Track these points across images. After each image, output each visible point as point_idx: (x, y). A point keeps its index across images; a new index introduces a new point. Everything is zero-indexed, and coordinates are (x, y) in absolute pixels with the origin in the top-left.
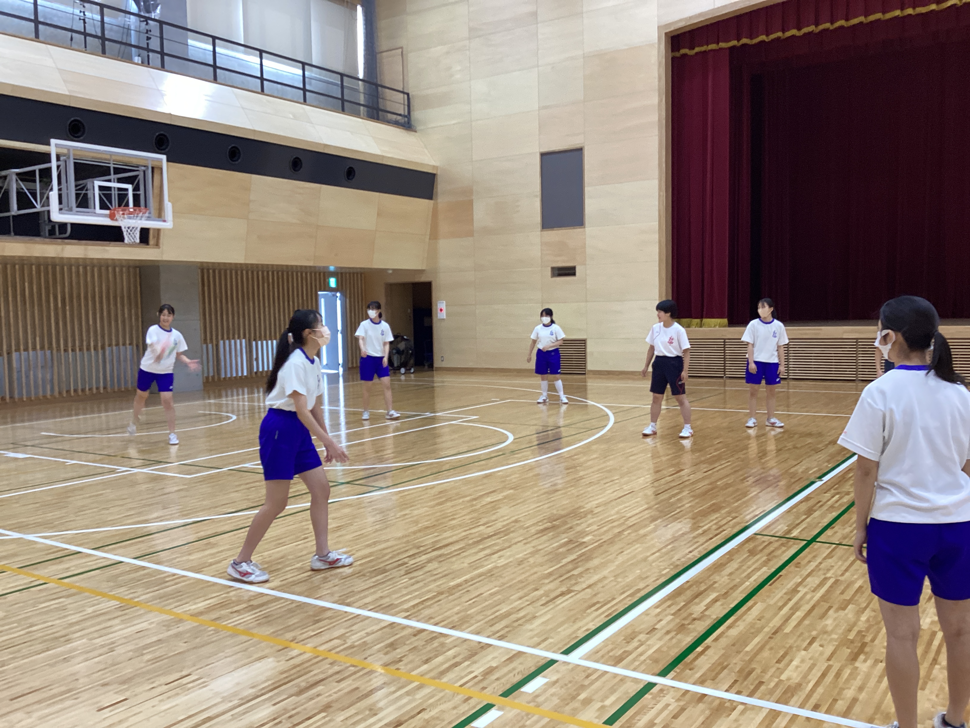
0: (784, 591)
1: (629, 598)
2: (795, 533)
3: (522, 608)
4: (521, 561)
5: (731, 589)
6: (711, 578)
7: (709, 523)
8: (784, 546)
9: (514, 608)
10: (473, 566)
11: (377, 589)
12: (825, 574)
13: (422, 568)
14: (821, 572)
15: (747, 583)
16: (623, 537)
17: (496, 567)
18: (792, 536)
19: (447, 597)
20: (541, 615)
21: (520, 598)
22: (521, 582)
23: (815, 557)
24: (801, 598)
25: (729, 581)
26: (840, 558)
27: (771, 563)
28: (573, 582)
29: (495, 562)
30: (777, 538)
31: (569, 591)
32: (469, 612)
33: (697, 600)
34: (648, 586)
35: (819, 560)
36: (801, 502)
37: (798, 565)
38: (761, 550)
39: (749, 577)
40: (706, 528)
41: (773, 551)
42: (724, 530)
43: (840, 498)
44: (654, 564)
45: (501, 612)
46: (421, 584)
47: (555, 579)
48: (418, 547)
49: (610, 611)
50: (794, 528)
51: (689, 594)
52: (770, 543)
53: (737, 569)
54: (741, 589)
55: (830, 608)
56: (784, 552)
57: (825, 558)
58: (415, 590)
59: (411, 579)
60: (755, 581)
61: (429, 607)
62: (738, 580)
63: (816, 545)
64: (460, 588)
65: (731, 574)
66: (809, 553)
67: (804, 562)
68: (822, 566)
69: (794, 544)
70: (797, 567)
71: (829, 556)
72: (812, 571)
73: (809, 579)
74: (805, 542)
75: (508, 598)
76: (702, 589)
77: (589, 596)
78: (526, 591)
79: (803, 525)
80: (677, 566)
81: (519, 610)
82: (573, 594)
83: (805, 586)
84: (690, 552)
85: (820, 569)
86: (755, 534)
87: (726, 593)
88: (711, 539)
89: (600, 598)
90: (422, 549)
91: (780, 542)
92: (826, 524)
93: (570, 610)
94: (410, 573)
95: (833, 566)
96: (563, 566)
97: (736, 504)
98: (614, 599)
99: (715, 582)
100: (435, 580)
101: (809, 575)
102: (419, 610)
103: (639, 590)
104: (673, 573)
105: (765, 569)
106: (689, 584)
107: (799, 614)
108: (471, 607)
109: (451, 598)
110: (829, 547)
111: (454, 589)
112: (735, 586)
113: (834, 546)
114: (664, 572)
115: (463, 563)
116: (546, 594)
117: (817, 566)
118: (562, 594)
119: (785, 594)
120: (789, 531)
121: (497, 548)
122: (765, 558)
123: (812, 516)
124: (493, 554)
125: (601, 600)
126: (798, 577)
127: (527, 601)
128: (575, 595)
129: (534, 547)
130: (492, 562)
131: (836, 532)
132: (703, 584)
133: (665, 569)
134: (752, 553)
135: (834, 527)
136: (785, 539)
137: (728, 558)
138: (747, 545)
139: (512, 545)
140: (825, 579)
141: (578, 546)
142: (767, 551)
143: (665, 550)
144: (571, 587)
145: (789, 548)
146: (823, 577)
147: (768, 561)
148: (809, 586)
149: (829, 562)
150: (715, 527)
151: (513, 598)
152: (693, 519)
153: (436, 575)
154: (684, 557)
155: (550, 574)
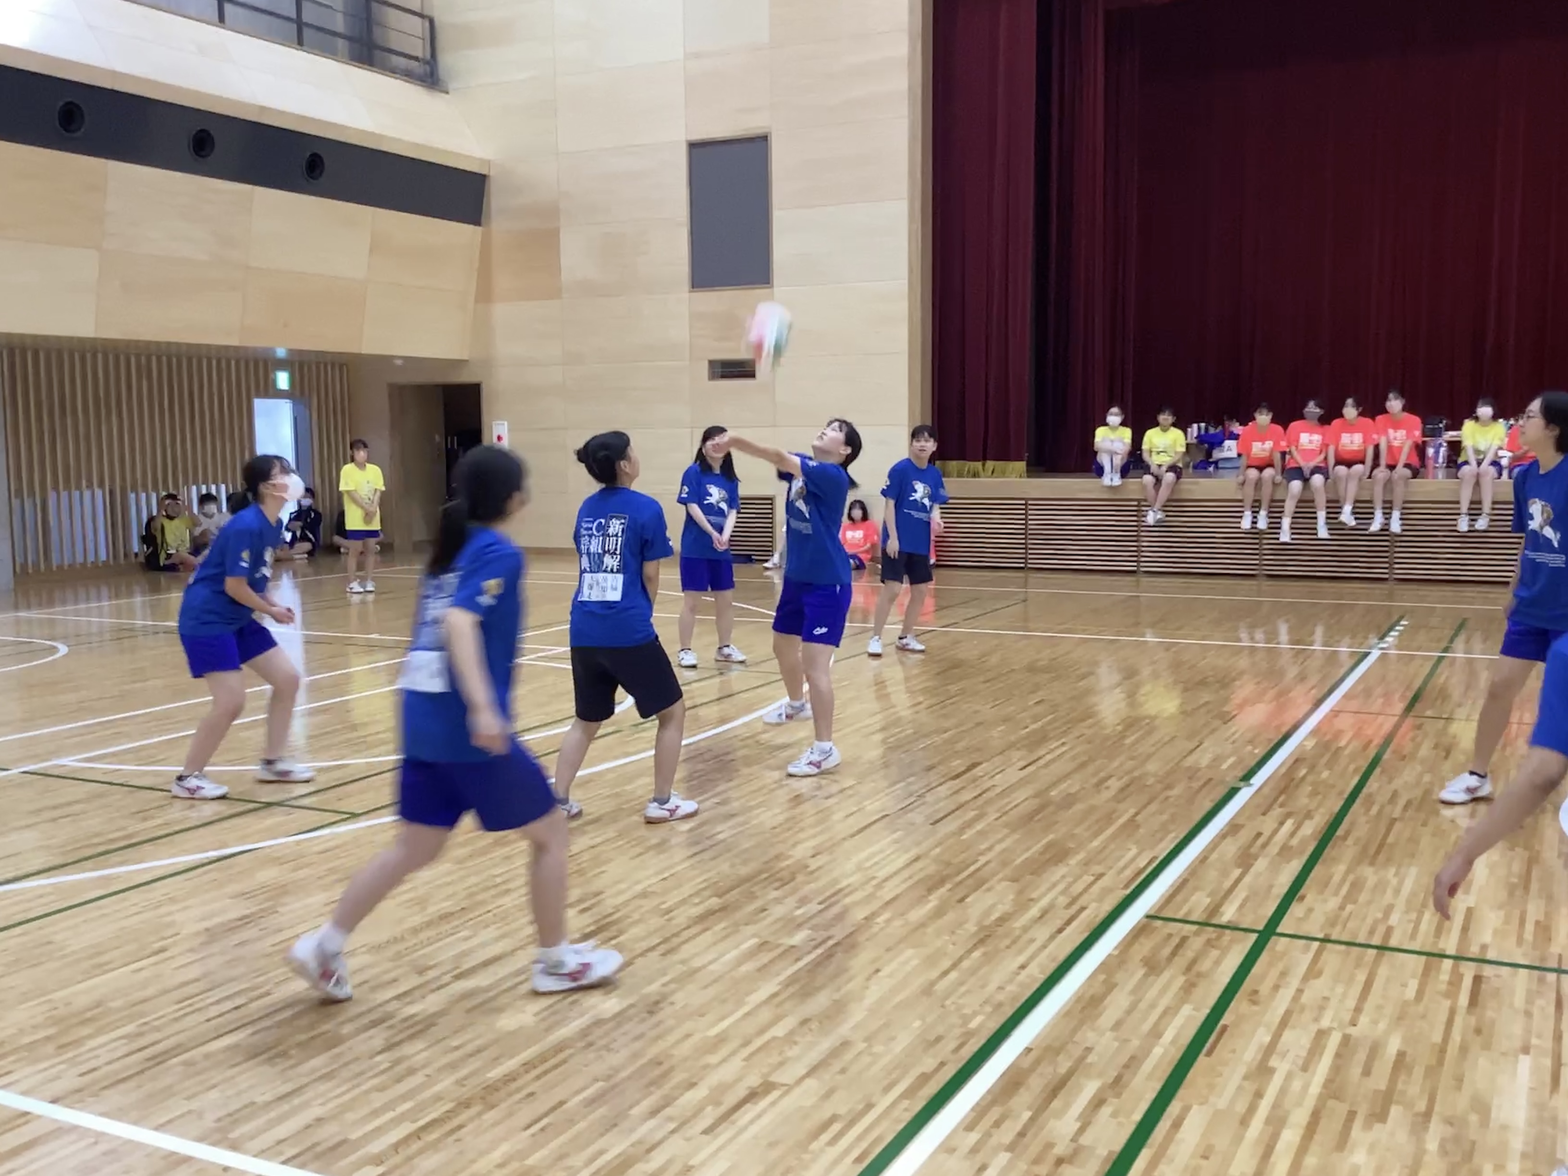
0: (1242, 1070)
1: (906, 1103)
2: (1228, 914)
3: (660, 1141)
4: (657, 1003)
5: (1126, 1066)
6: (1078, 1039)
7: (1050, 889)
8: (1214, 947)
9: (640, 1142)
10: (546, 1024)
11: (311, 1095)
12: (1316, 1020)
13: (427, 1029)
14: (1307, 1016)
15: (1158, 1051)
16: (875, 929)
17: (599, 1024)
18: (1224, 919)
20: (703, 1164)
21: (654, 1113)
22: (655, 1063)
23: (1283, 974)
24: (1283, 1091)
25: (1116, 1044)
26: (1337, 978)
27: (1198, 993)
28: (775, 1059)
29: (595, 1007)
30: (1195, 928)
31: (767, 1087)
32: (530, 1161)
33: (1056, 1104)
34: (942, 1064)
35: (1294, 982)
36: (1223, 836)
37: (1254, 997)
38: (1169, 960)
39: (1156, 1033)
40: (1044, 902)
41: (1194, 962)
42: (1083, 909)
43: (1298, 827)
44: (948, 1002)
45: (608, 1157)
46: (420, 1078)
47: (733, 1053)
48: (421, 972)
49: (864, 1145)
50: (1223, 899)
51: (1036, 1084)
52: (1184, 940)
53: (1129, 1012)
54: (1147, 1066)
55: (1351, 1116)
56: (1217, 962)
57: (1306, 978)
58: (404, 1098)
59: (394, 1064)
60: (1173, 1042)
61: (434, 1146)
62: (1136, 1043)
63: (1279, 944)
64: (514, 1086)
65: (1117, 1025)
66: (1271, 965)
67: (1265, 989)
68: (1305, 999)
69: (1232, 941)
70: (1255, 1003)
71: (1313, 972)
72: (1288, 1014)
73: (1288, 1036)
74: (1256, 935)
75: (623, 1114)
76: (1063, 1070)
77: (813, 1101)
78: (665, 1090)
79: (1240, 894)
80: (1000, 1005)
81: (650, 1151)
82: (775, 1094)
83: (1284, 1055)
84: (1023, 967)
85: (1303, 1009)
86: (1148, 917)
87: (1118, 1080)
88: (1060, 931)
89: (840, 1105)
90: (429, 975)
91: (1205, 936)
92: (1285, 890)
93: (772, 1145)
94: (397, 1044)
95: (1326, 999)
96: (748, 1014)
97: (1096, 843)
98: (869, 1106)
99: (1089, 1050)
100: (452, 1066)
101: (1284, 1023)
102: (410, 1158)
103: (924, 1078)
104: (994, 1025)
105: (1186, 1010)
106: (1033, 1055)
107: (1290, 1137)
108: (536, 1144)
109: (488, 1117)
110: (1308, 947)
111: (497, 1090)
112: (1133, 1058)
113: (1317, 943)
114: (973, 1024)
115: (522, 1013)
116: (714, 1099)
117: (1296, 998)
118: (752, 1096)
119: (1246, 1078)
120: (1215, 909)
122: (1181, 980)
123: (1253, 870)
125: (842, 1110)
126: (1261, 1030)
127: (670, 1118)
128: (781, 1097)
129: (682, 963)
131: (1310, 910)
132: (1061, 1058)
133: (975, 1014)
134: (1152, 967)
135: (1302, 898)
136: (1211, 929)
137: (1104, 981)
138: (1136, 946)
139: (635, 958)
140: (1321, 1035)
141: (780, 956)
142: (1181, 961)
143: (966, 964)
144: (770, 1074)
145: (1225, 951)
146: (1314, 1028)
147: (1189, 988)
148: (1291, 1056)
149: (1317, 988)
150: (1063, 900)
151: (635, 1111)
152: (1014, 880)
153: (457, 1048)
154: (1010, 981)
155: (721, 1039)
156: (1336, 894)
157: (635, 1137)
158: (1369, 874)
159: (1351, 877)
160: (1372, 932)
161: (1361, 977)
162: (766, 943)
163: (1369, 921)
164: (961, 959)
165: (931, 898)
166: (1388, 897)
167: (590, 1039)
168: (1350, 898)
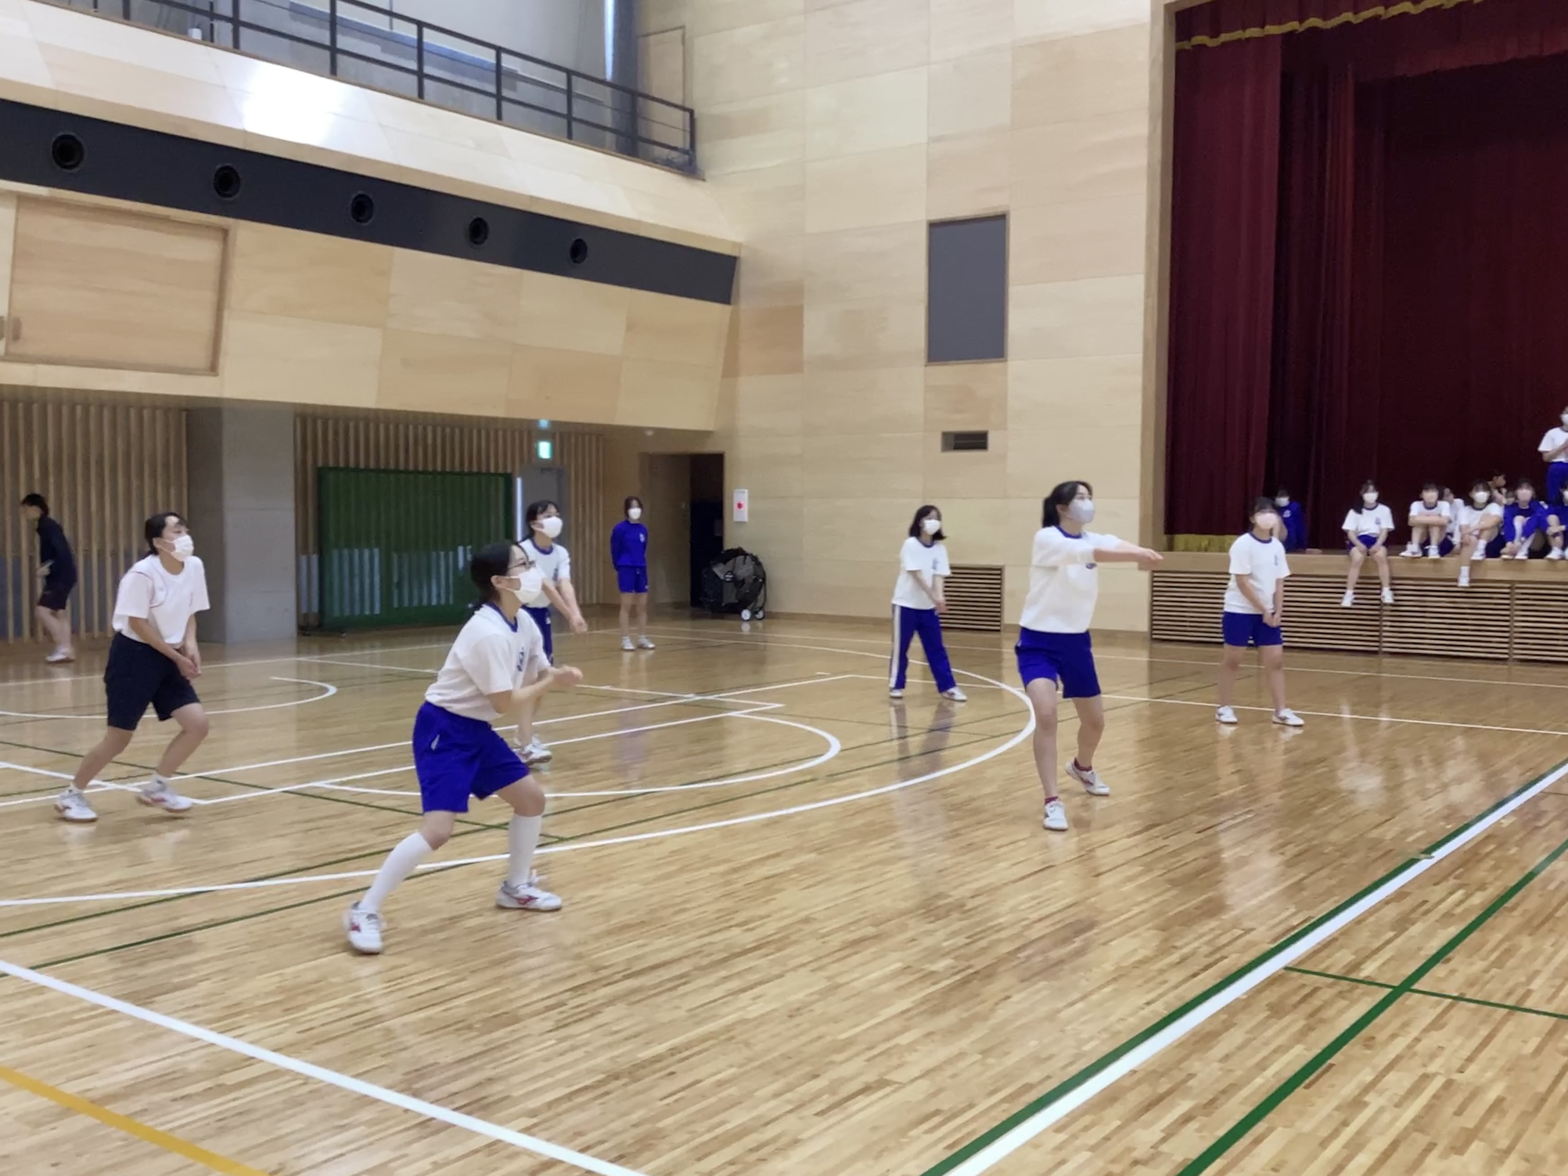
0: (1336, 1102)
1: (1005, 1106)
2: (1368, 970)
3: (777, 1119)
4: (798, 1009)
5: (1224, 1092)
6: (1183, 1066)
7: (1193, 941)
8: (1343, 998)
9: (759, 1117)
10: (695, 1016)
11: (486, 1060)
12: (1424, 1066)
13: (592, 1015)
14: (1416, 1062)
15: (1259, 1081)
16: (1014, 963)
17: (743, 1021)
18: (1363, 974)
19: (625, 1085)
20: (811, 1138)
21: (776, 1095)
22: (786, 1056)
23: (1405, 1025)
24: (1370, 1122)
25: (1220, 1073)
26: (1459, 1030)
27: (1313, 1035)
28: (895, 1061)
29: (744, 1008)
30: (1330, 980)
31: (882, 1083)
32: (660, 1125)
33: (1147, 1116)
34: (1048, 1077)
35: (1414, 1033)
36: (1387, 902)
37: (1369, 1043)
38: (1295, 1006)
39: (1262, 1066)
40: (1187, 950)
41: (1318, 1010)
42: (1224, 957)
43: (1467, 897)
44: (1068, 1028)
45: (729, 1126)
46: (579, 1053)
47: (857, 1055)
48: (597, 970)
49: (958, 1135)
50: (1367, 958)
51: (1134, 1099)
52: (1316, 990)
53: (1240, 1048)
54: (1245, 1092)
55: (1431, 1147)
56: (1341, 1012)
57: (1428, 1029)
58: (564, 1067)
59: (561, 1040)
60: (1277, 1074)
61: (581, 1107)
62: (1239, 1073)
63: (1410, 999)
64: (658, 1066)
65: (1227, 1057)
66: (1395, 1016)
67: (1381, 1037)
68: (1420, 1047)
69: (1364, 994)
70: (1368, 1047)
71: (1436, 1024)
72: (1400, 1057)
73: (1391, 1077)
74: (1390, 990)
75: (750, 1094)
76: (1162, 1089)
77: (921, 1097)
78: (791, 1078)
79: (1387, 953)
80: (1116, 1034)
81: (767, 1124)
82: (888, 1089)
83: (1381, 1093)
84: (1146, 1004)
85: (1415, 1055)
86: (1287, 968)
87: (1212, 1102)
88: (1194, 975)
89: (945, 1103)
90: (604, 973)
91: (1338, 988)
92: (1434, 951)
93: (874, 1129)
94: (566, 1025)
95: (1441, 1048)
96: (879, 1024)
97: (1254, 901)
98: (971, 1106)
99: (1191, 1076)
100: (609, 1046)
101: (1393, 1068)
102: (559, 1115)
103: (1028, 1087)
104: (1107, 1049)
105: (1298, 1049)
106: (1136, 1076)
107: (1364, 1159)
108: (668, 1112)
109: (633, 1087)
110: (1438, 1004)
111: (644, 1067)
112: (1232, 1085)
113: (1450, 1000)
114: (1086, 1048)
115: (677, 1008)
116: (831, 1089)
117: (1411, 1046)
118: (866, 1090)
119: (1337, 1109)
120: (1356, 965)
121: (753, 978)
122: (1302, 1023)
123: (1407, 933)
124: (743, 990)
125: (945, 1107)
126: (1368, 1070)
127: (789, 1102)
128: (894, 1091)
129: (829, 978)
130: (740, 1009)
131: (1453, 972)
132: (1163, 1080)
133: (1091, 1039)
134: (1277, 1010)
135: (1448, 960)
136: (1347, 982)
137: (1224, 1022)
138: (1267, 993)
139: (788, 971)
140: (1426, 1078)
141: (921, 978)
142: (1307, 1008)
143: (1095, 997)
144: (885, 1074)
145: (1353, 1002)
146: (1421, 1071)
147: (1308, 1029)
148: (1388, 1094)
149: (1436, 1038)
150: (1206, 949)
151: (760, 1093)
152: (1163, 929)
153: (616, 1032)
154: (1132, 1014)
155: (849, 1042)
156: (1483, 959)
157: (754, 1113)
158: (1526, 943)
159: (1506, 945)
160: (1509, 994)
161: (1484, 1032)
162: (909, 967)
163: (1510, 984)
164: (1091, 993)
165: (1076, 939)
166: (1538, 964)
167: (731, 1034)
168: (1499, 963)
